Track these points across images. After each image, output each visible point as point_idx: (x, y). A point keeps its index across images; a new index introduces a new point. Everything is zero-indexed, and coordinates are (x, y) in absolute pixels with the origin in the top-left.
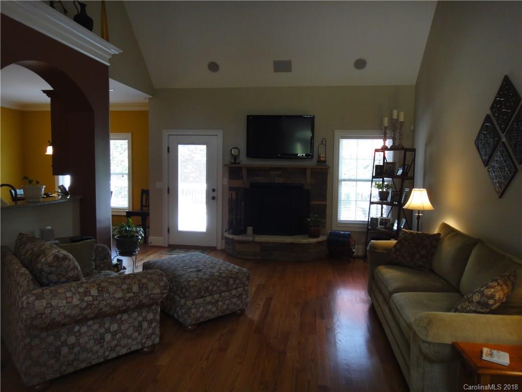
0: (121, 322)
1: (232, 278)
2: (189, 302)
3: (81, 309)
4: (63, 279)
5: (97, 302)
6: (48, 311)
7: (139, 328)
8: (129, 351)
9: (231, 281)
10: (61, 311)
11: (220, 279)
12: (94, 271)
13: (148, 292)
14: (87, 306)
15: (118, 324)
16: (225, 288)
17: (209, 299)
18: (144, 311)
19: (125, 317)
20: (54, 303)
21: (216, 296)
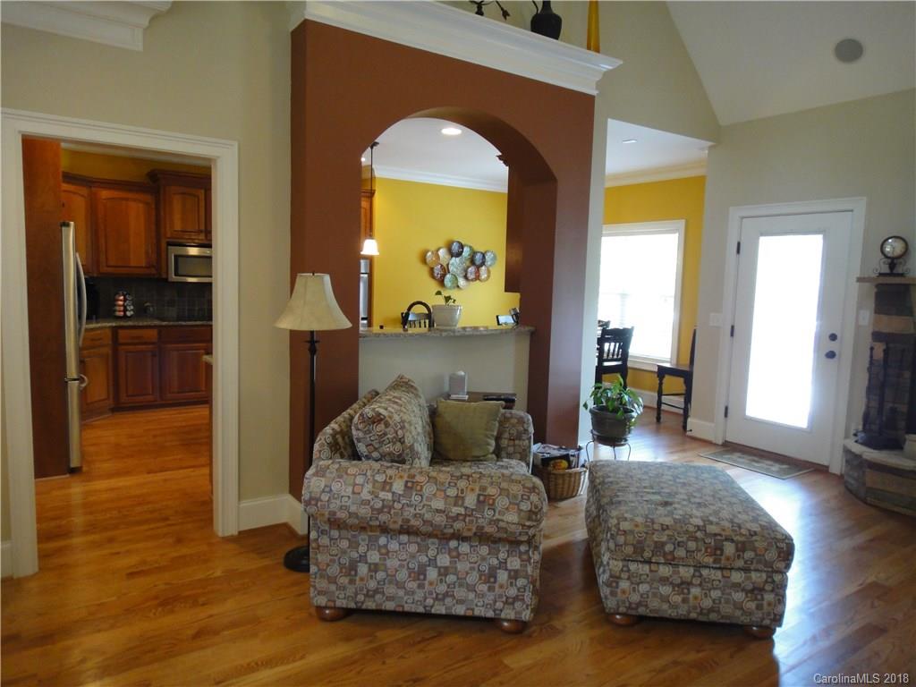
0: (457, 556)
1: (732, 541)
2: (616, 563)
3: (373, 509)
4: (375, 455)
5: (400, 506)
6: (325, 497)
7: (490, 577)
8: (469, 613)
9: (729, 549)
10: (344, 504)
11: (699, 534)
12: (490, 456)
13: (494, 515)
14: (383, 507)
15: (451, 557)
16: (711, 560)
17: (665, 571)
18: (502, 549)
19: (465, 548)
20: (335, 487)
21: (686, 572)
